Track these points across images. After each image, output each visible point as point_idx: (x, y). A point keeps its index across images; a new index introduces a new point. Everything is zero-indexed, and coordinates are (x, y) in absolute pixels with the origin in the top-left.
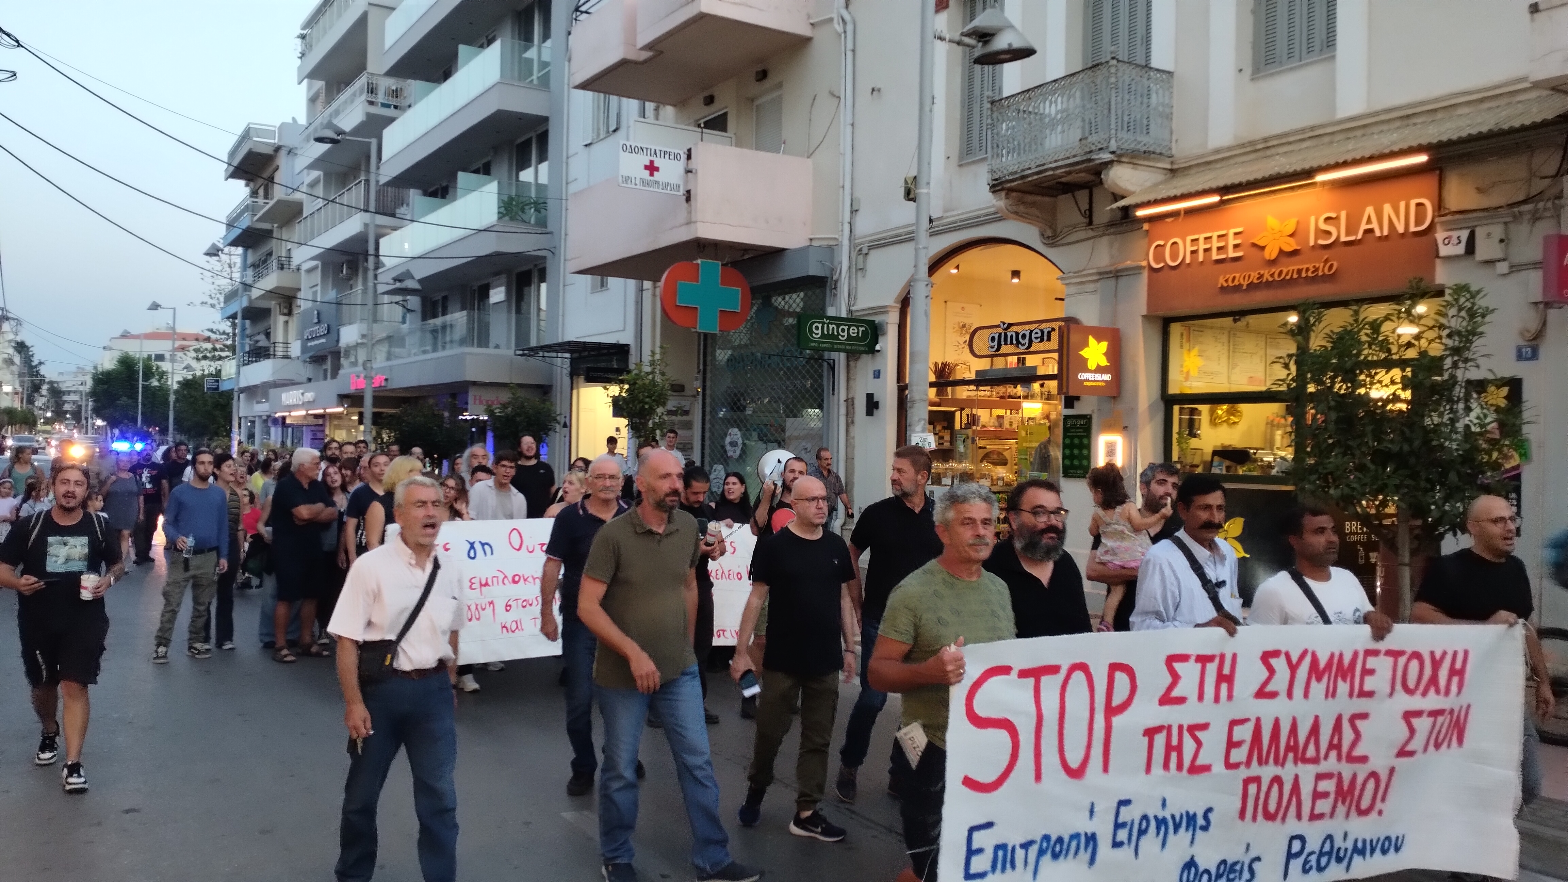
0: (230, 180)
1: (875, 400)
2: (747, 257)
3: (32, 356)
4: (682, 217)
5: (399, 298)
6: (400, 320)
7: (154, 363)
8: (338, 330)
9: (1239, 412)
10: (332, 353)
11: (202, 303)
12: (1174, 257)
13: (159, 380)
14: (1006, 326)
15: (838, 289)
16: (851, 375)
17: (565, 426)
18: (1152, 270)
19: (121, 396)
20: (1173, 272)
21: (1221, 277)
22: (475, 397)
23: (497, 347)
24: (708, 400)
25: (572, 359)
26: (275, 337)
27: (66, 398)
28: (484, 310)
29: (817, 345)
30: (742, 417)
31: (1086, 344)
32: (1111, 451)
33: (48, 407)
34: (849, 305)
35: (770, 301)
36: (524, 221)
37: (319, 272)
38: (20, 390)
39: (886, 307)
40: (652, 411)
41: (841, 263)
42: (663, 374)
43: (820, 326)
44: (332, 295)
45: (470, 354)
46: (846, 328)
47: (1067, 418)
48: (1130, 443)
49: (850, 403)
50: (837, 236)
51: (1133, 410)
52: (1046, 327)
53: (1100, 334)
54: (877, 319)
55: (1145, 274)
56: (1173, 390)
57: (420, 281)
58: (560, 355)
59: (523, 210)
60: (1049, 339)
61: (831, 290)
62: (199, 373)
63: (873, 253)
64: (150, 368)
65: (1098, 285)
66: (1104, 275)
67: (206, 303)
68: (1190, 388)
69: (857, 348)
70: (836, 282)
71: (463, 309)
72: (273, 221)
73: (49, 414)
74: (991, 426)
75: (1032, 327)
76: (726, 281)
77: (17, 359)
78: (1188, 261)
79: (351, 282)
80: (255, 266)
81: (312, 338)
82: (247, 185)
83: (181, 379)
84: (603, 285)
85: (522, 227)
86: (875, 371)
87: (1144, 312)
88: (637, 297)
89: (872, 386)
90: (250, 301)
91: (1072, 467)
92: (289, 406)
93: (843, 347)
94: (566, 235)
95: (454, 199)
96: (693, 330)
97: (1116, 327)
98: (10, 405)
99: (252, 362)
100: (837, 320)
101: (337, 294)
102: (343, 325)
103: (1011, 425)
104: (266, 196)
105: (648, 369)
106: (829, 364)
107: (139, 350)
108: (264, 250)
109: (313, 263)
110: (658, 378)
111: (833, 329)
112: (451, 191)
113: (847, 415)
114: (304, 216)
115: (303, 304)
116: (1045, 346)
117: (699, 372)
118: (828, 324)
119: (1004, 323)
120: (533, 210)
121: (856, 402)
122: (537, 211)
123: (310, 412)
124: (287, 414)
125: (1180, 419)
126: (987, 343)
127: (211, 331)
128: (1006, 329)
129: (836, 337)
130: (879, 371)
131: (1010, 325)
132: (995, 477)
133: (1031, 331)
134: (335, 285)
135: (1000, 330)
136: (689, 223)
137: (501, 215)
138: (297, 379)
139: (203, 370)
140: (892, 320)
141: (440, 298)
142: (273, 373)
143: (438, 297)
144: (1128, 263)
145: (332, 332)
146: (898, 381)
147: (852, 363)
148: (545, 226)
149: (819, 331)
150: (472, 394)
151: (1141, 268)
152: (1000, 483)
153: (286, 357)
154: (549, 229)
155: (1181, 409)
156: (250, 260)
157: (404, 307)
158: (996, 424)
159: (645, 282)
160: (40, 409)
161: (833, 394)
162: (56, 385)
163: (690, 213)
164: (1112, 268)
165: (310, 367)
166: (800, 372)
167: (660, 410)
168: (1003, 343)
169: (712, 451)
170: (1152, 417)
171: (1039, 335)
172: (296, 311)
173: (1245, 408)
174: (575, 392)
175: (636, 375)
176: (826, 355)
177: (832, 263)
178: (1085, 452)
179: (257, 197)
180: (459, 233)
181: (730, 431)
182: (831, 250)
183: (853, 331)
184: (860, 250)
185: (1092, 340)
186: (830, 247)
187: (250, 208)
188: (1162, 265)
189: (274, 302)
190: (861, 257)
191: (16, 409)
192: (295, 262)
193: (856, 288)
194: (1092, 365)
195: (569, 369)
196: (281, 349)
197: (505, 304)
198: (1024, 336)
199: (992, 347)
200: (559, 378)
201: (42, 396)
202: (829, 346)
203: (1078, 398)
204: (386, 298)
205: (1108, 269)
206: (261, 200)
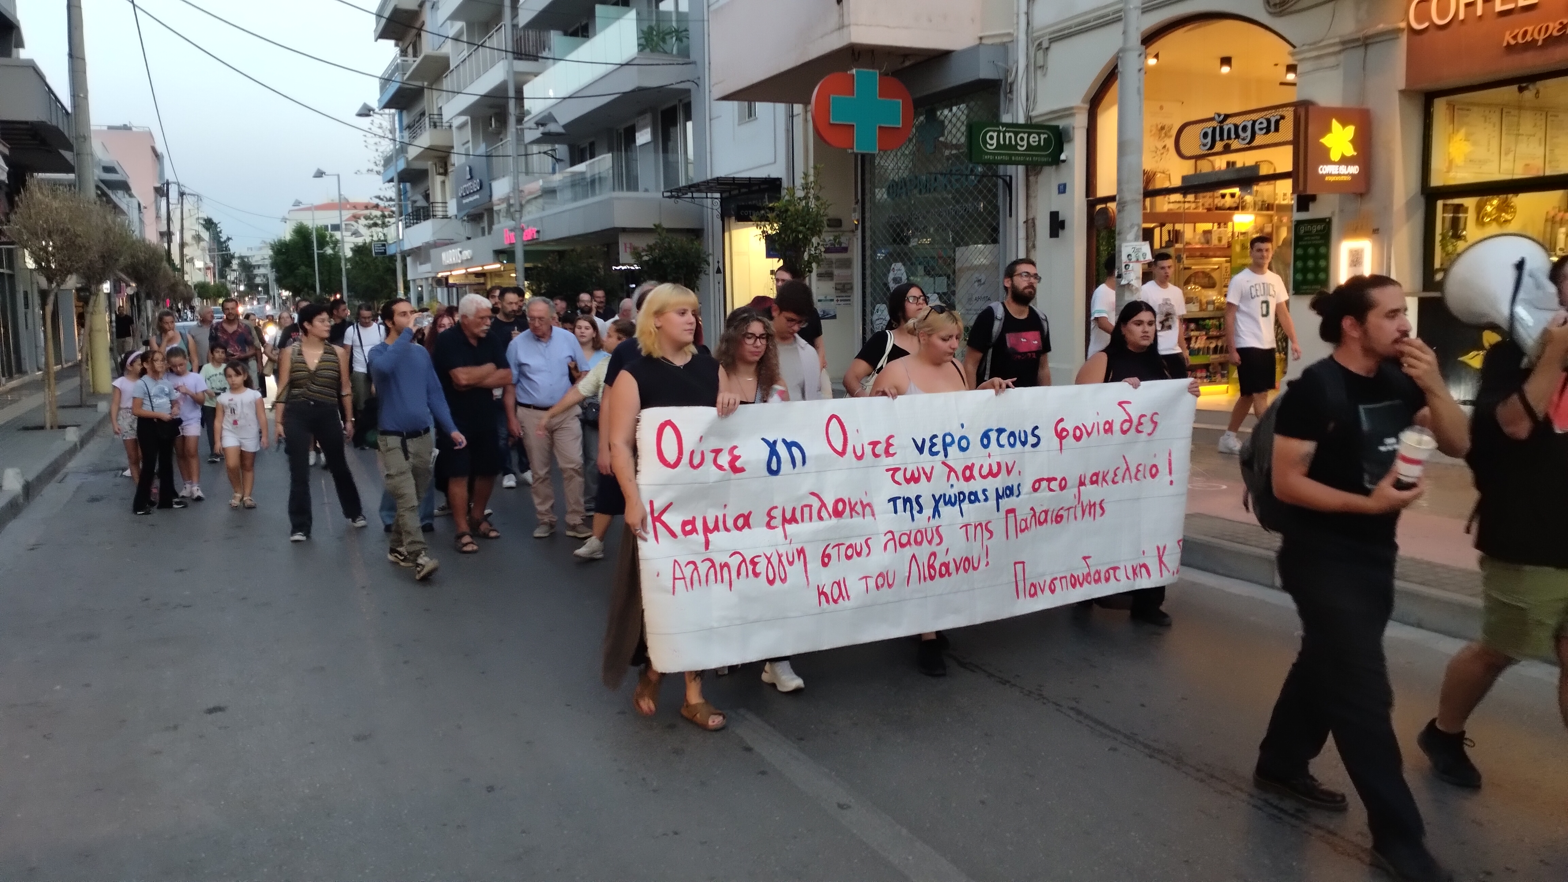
0: (380, 41)
1: (1061, 218)
2: (907, 64)
3: (220, 232)
4: (833, 21)
5: (547, 147)
6: (551, 170)
7: (328, 233)
8: (490, 185)
9: (1512, 207)
10: (486, 210)
11: (368, 170)
12: (1443, 11)
13: (333, 249)
14: (1222, 117)
15: (1015, 93)
16: (1031, 192)
17: (718, 271)
18: (1412, 31)
19: (300, 265)
20: (1441, 33)
21: (1508, 33)
22: (625, 244)
23: (646, 190)
24: (868, 233)
25: (721, 198)
26: (434, 196)
27: (256, 271)
28: (631, 151)
29: (991, 157)
30: (906, 250)
31: (1327, 129)
32: (1356, 259)
33: (240, 281)
34: (1028, 110)
35: (935, 114)
36: (665, 52)
37: (469, 127)
38: (212, 265)
39: (1072, 108)
40: (807, 241)
41: (1017, 62)
42: (817, 198)
43: (995, 135)
44: (482, 149)
45: (618, 199)
46: (1025, 136)
47: (1299, 224)
48: (1382, 248)
49: (1030, 224)
50: (1011, 31)
51: (1387, 208)
52: (1274, 116)
53: (1345, 117)
54: (1061, 124)
55: (1404, 38)
56: (1437, 180)
57: (564, 127)
58: (709, 195)
59: (664, 40)
60: (1277, 129)
61: (1006, 94)
62: (368, 240)
63: (1056, 48)
64: (324, 237)
65: (1341, 57)
66: (1348, 44)
67: (372, 171)
68: (1454, 179)
69: (1039, 159)
70: (1011, 84)
71: (609, 152)
72: (423, 79)
73: (242, 288)
74: (1197, 244)
75: (1254, 117)
76: (884, 93)
77: (205, 235)
78: (1461, 16)
79: (501, 136)
80: (409, 127)
81: (467, 195)
82: (397, 45)
83: (352, 246)
84: (751, 114)
85: (665, 59)
86: (1059, 186)
87: (1402, 85)
88: (787, 125)
89: (1056, 203)
90: (408, 162)
91: (1305, 282)
92: (450, 265)
93: (1022, 159)
94: (710, 63)
95: (595, 34)
96: (850, 151)
97: (1365, 107)
98: (203, 280)
99: (414, 224)
100: (1015, 127)
101: (487, 147)
102: (494, 179)
103: (1220, 240)
104: (415, 55)
105: (800, 193)
106: (1005, 181)
107: (314, 221)
108: (417, 111)
109: (463, 119)
110: (812, 204)
111: (1010, 137)
112: (590, 30)
113: (1027, 238)
114: (451, 69)
115: (457, 160)
116: (1273, 137)
117: (857, 203)
118: (1004, 133)
119: (1219, 115)
120: (674, 39)
121: (1037, 223)
122: (679, 39)
123: (470, 270)
124: (448, 273)
125: (1444, 218)
126: (1199, 140)
127: (379, 197)
128: (1222, 122)
129: (1014, 148)
130: (1065, 185)
131: (1227, 116)
132: (1204, 301)
133: (1254, 122)
134: (485, 140)
135: (1214, 124)
136: (842, 27)
137: (642, 47)
138: (456, 238)
139: (372, 236)
140: (1080, 122)
141: (587, 145)
142: (434, 234)
143: (585, 144)
144: (1381, 27)
145: (484, 187)
146: (1087, 195)
147: (1032, 178)
148: (688, 56)
149: (995, 141)
150: (623, 242)
151: (1399, 30)
152: (1210, 307)
153: (445, 217)
154: (692, 58)
155: (1445, 205)
156: (405, 122)
157: (552, 156)
158: (1203, 240)
159: (795, 106)
160: (233, 283)
161: (1011, 215)
162: (246, 260)
163: (842, 15)
164: (1360, 35)
165: (468, 226)
166: (971, 193)
167: (815, 240)
168: (1218, 138)
169: (874, 289)
170: (1409, 217)
171: (1265, 125)
172: (450, 169)
173: (1522, 201)
174: (727, 235)
175: (789, 201)
176: (1001, 169)
177: (1006, 62)
178: (1322, 263)
179: (406, 56)
180: (601, 70)
181: (893, 266)
182: (1005, 48)
183: (1034, 139)
184: (1040, 44)
185: (1335, 124)
186: (1004, 45)
187: (400, 68)
188: (1426, 25)
189: (430, 163)
190: (1040, 54)
191: (209, 283)
192: (446, 117)
193: (1035, 90)
194: (1335, 156)
195: (719, 210)
196: (440, 209)
197: (652, 145)
198: (1245, 128)
199: (1204, 145)
200: (710, 219)
201: (234, 270)
202: (1007, 158)
203: (1313, 198)
204: (535, 149)
205: (1355, 36)
206: (410, 59)
